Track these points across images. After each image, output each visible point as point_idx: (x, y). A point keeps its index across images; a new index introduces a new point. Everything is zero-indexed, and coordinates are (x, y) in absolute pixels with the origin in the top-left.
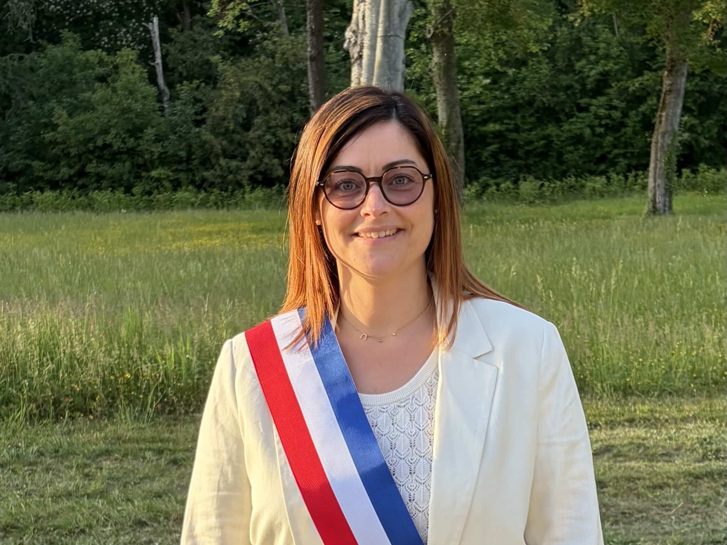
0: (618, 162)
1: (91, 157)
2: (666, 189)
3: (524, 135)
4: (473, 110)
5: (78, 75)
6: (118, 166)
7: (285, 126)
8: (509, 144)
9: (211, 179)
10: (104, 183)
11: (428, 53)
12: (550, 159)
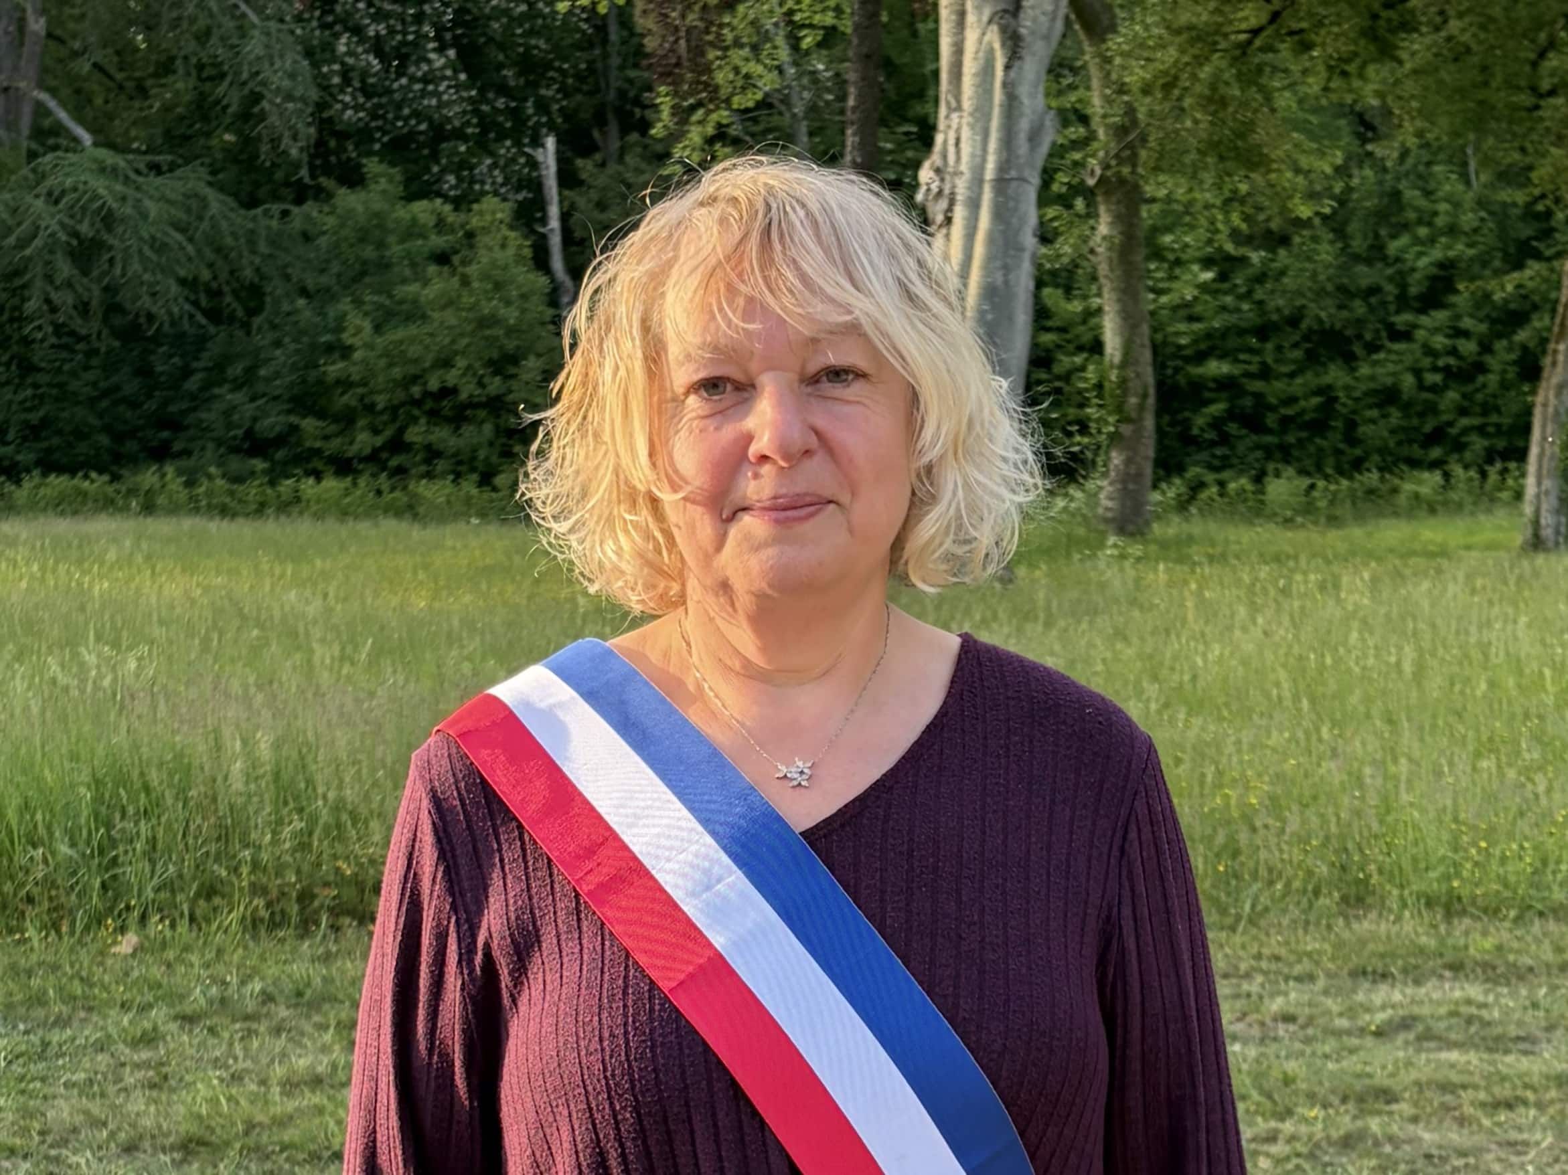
0: (1468, 443)
1: (416, 412)
2: (1562, 500)
3: (1278, 385)
4: (1178, 334)
5: (395, 249)
6: (468, 430)
8: (1248, 402)
10: (441, 465)
11: (1088, 217)
12: (1330, 434)
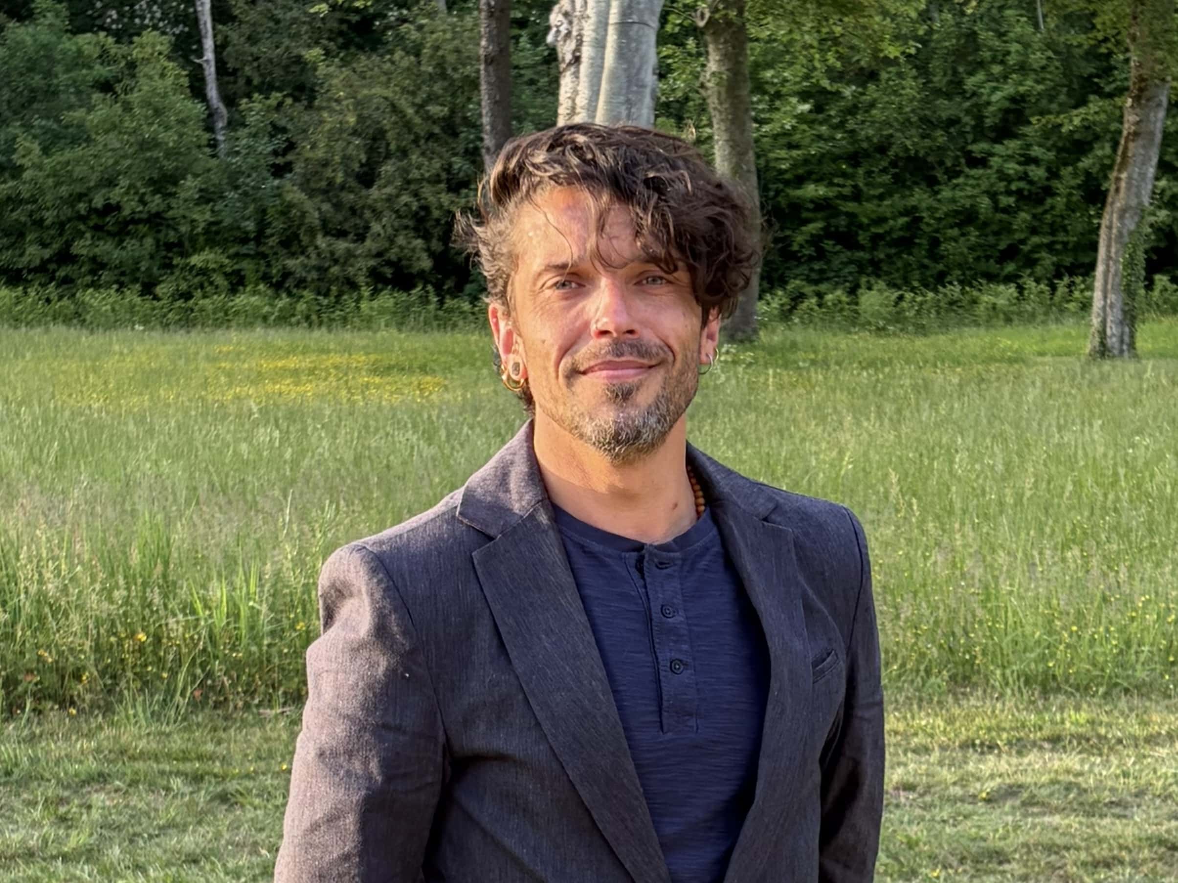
0: (1037, 260)
1: (82, 227)
2: (1124, 312)
3: (869, 206)
4: (777, 159)
5: (63, 77)
6: (131, 244)
7: (435, 180)
8: (843, 221)
9: (300, 273)
10: (105, 276)
11: (699, 55)
12: (915, 251)
